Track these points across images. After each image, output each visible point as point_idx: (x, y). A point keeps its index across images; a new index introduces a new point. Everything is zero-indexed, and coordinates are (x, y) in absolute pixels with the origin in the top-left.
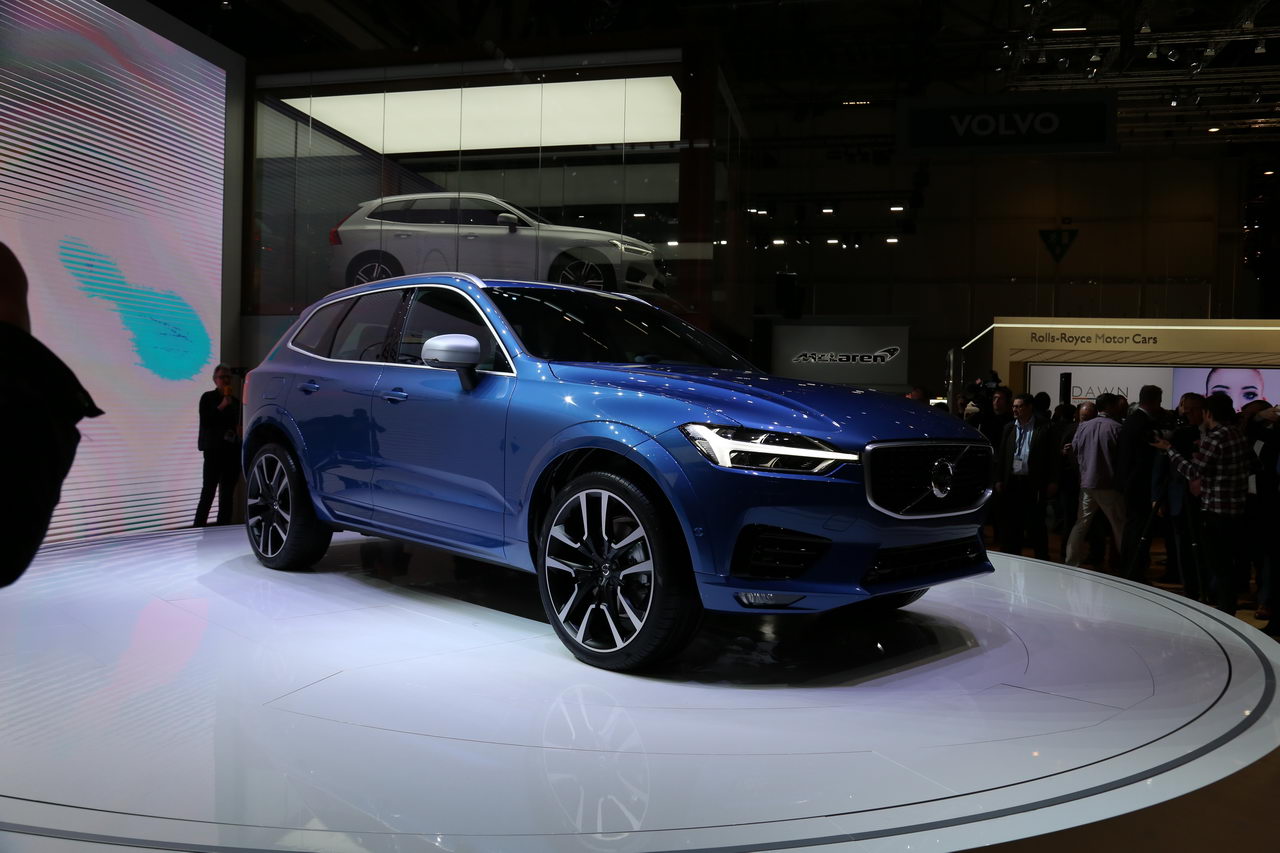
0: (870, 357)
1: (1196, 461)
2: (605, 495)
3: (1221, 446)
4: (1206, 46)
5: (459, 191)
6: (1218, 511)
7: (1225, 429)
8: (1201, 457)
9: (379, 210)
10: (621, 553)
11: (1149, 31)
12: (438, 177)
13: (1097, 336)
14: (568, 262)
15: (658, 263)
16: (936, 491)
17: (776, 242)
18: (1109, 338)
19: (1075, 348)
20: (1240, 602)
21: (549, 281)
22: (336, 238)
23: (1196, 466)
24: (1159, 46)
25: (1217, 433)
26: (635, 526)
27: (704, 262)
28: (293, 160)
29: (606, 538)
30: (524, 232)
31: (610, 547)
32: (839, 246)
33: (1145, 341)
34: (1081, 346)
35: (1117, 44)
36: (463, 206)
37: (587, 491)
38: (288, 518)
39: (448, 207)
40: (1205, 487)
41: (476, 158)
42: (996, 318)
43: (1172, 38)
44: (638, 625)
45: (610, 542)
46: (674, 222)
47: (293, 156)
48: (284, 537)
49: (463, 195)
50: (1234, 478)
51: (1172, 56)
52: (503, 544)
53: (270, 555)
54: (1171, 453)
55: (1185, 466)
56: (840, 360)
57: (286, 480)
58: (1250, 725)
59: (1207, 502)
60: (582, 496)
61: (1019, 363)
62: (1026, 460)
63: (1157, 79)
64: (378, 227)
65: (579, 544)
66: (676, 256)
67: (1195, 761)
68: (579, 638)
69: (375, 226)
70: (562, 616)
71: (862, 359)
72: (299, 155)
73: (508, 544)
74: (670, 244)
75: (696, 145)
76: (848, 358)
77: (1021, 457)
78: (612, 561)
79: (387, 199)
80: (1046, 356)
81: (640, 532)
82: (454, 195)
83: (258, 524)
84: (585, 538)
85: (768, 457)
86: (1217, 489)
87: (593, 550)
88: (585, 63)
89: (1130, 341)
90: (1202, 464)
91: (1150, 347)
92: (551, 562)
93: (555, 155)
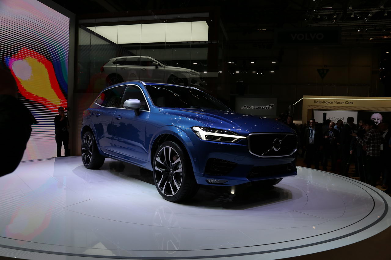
0: (265, 107)
1: (364, 140)
2: (170, 148)
3: (372, 135)
4: (369, 13)
5: (140, 55)
6: (371, 155)
7: (373, 130)
8: (366, 138)
9: (116, 61)
10: (174, 166)
11: (352, 8)
12: (134, 51)
13: (334, 102)
14: (174, 78)
15: (201, 78)
16: (275, 149)
17: (237, 72)
18: (338, 102)
19: (327, 105)
20: (377, 183)
21: (168, 83)
22: (103, 70)
23: (364, 141)
24: (355, 13)
25: (371, 131)
26: (178, 158)
27: (215, 78)
28: (90, 46)
29: (170, 161)
30: (160, 68)
31: (172, 164)
32: (256, 73)
33: (349, 103)
34: (329, 105)
35: (342, 12)
36: (141, 60)
37: (166, 147)
38: (92, 154)
39: (137, 60)
40: (367, 148)
41: (145, 45)
42: (303, 96)
43: (359, 11)
44: (178, 188)
45: (171, 162)
46: (206, 65)
47: (90, 44)
48: (91, 159)
49: (142, 57)
50: (376, 145)
51: (359, 16)
52: (145, 162)
53: (87, 165)
54: (357, 137)
55: (361, 141)
56: (256, 108)
57: (91, 142)
58: (380, 221)
59: (368, 152)
60: (164, 148)
61: (310, 109)
62: (313, 139)
63: (354, 23)
64: (116, 66)
65: (163, 163)
66: (206, 76)
67: (363, 231)
68: (163, 192)
69: (115, 66)
70: (159, 185)
71: (262, 108)
72: (91, 44)
73: (146, 162)
74: (204, 72)
75: (213, 42)
76: (258, 108)
77: (312, 138)
78: (172, 168)
79: (118, 58)
80: (319, 107)
81: (179, 160)
82: (139, 57)
83: (84, 155)
84: (165, 161)
85: (218, 137)
86: (371, 148)
87: (167, 165)
88: (179, 17)
89: (344, 103)
90: (366, 140)
91: (350, 105)
92: (156, 168)
93: (170, 45)
